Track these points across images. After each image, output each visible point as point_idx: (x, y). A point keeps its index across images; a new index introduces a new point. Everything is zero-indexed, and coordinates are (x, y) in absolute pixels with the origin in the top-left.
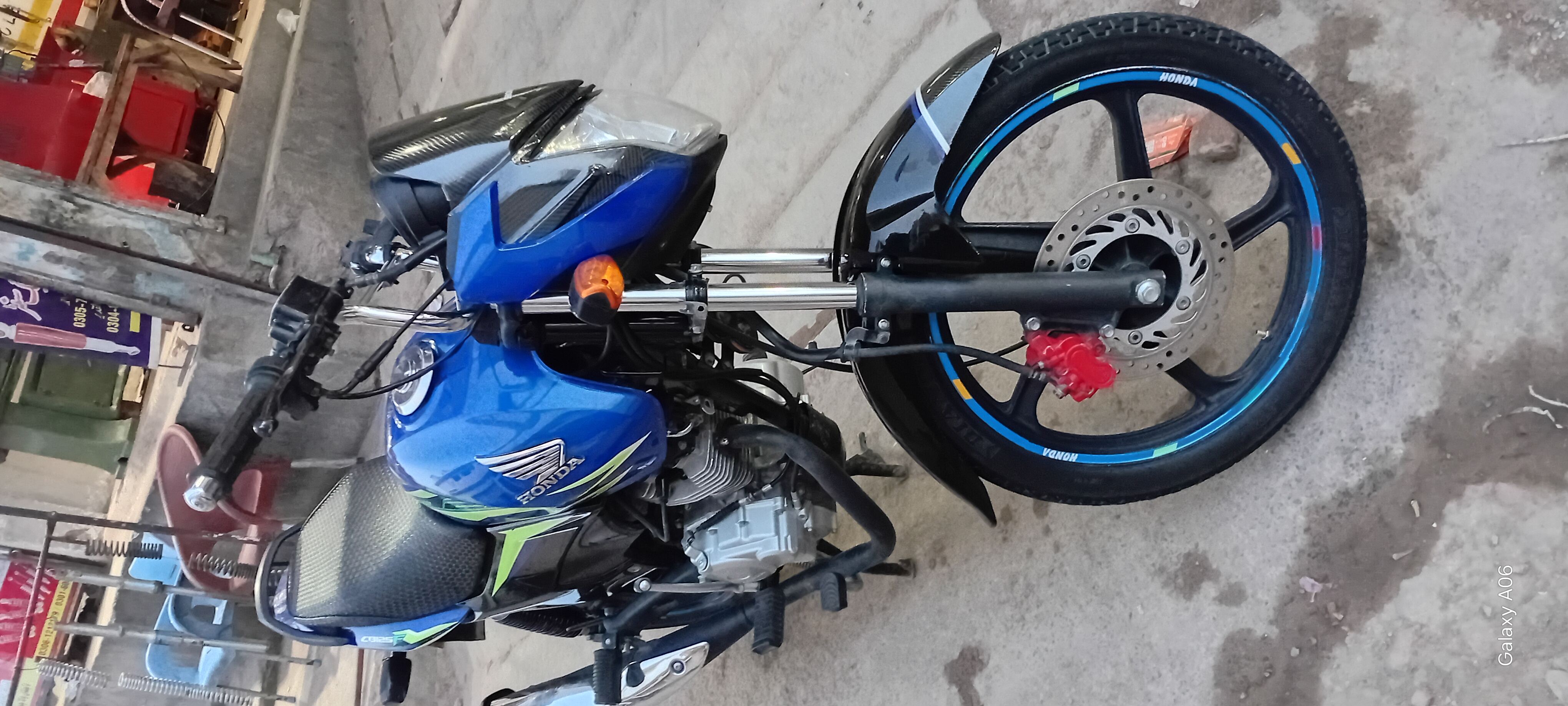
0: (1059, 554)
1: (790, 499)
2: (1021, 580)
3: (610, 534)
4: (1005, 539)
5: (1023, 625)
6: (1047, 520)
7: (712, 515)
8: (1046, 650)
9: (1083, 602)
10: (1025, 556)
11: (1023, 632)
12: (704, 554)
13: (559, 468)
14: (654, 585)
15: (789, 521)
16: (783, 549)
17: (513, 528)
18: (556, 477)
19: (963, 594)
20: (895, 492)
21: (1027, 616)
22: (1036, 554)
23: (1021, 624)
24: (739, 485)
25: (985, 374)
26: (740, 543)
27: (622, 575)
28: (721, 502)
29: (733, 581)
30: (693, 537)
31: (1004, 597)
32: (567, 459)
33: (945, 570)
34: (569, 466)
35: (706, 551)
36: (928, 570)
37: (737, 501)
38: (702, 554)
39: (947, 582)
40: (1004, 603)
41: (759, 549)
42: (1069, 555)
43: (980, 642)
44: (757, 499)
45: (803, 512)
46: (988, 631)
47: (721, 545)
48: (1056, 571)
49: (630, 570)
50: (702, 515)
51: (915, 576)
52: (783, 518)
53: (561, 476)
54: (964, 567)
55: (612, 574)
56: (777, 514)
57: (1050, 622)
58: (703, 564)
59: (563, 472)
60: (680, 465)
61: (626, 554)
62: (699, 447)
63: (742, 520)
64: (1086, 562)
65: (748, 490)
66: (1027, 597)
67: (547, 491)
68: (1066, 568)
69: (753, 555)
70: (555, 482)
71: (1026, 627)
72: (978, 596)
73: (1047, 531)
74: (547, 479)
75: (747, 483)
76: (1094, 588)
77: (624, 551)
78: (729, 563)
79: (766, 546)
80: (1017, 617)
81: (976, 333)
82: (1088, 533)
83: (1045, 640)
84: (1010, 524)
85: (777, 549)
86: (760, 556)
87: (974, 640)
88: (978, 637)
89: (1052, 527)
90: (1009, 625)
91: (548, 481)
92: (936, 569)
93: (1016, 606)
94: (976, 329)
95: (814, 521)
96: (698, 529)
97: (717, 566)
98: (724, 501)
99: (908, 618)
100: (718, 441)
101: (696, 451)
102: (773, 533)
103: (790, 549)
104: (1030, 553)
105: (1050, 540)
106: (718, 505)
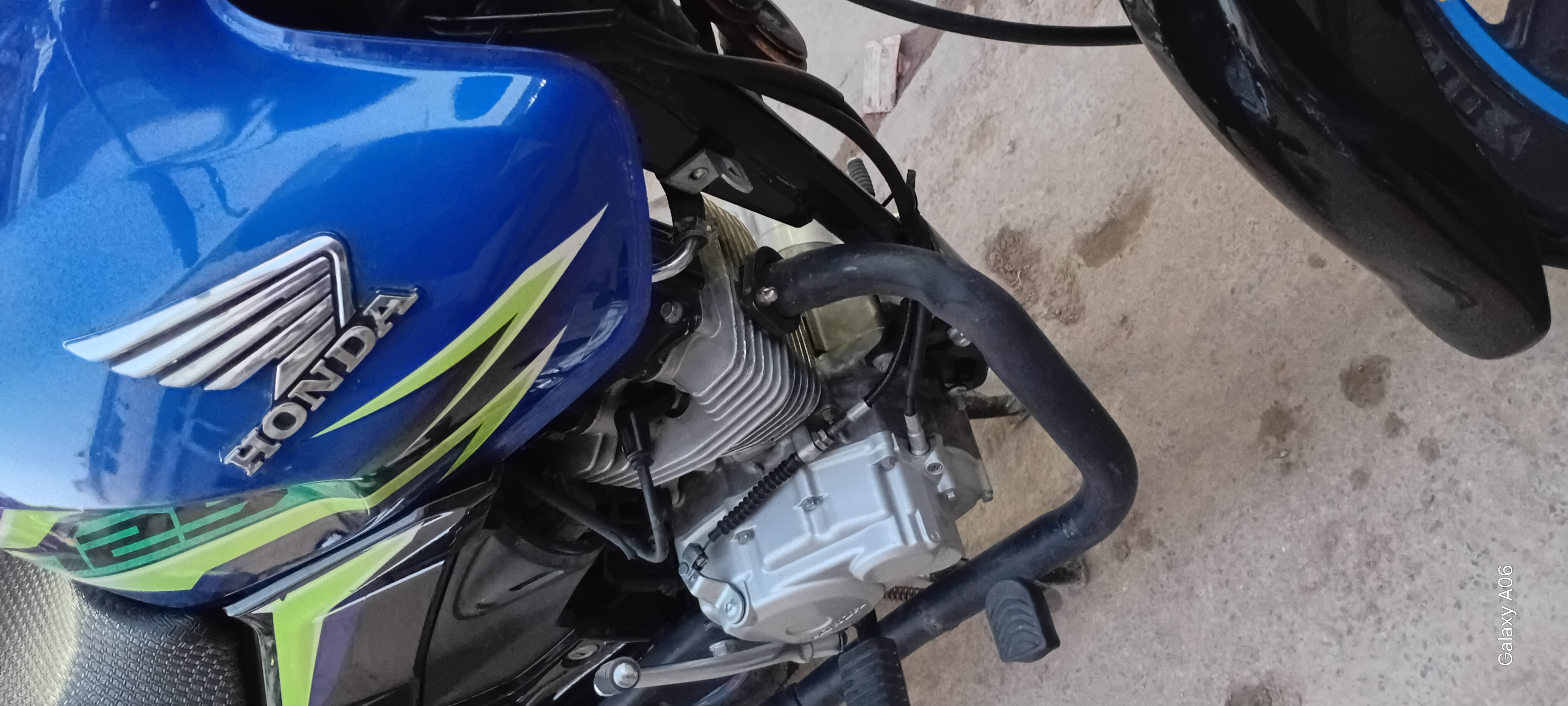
0: (1441, 464)
1: (902, 434)
2: (1350, 536)
3: (524, 570)
4: (1287, 467)
5: (1379, 621)
6: (1386, 407)
7: (736, 501)
8: (1456, 659)
9: (1529, 543)
10: (1348, 487)
11: (1384, 634)
12: (734, 587)
13: (340, 332)
14: (644, 673)
15: (910, 481)
16: (913, 541)
17: (282, 595)
18: (333, 364)
19: (1206, 591)
20: (1011, 444)
21: (1383, 602)
22: (1377, 476)
23: (1372, 619)
24: (795, 419)
25: (1156, 192)
26: (813, 546)
27: (558, 669)
28: (752, 469)
29: (793, 640)
30: (703, 555)
31: (1312, 576)
32: (357, 298)
33: (1154, 555)
34: (369, 322)
35: (737, 579)
36: (1115, 564)
37: (794, 455)
38: (727, 587)
39: (1163, 577)
40: (1315, 588)
41: (860, 550)
42: (1466, 460)
43: (1270, 673)
44: (834, 445)
45: (933, 458)
46: (1292, 650)
47: (769, 559)
48: (1440, 496)
49: (572, 656)
50: (710, 509)
51: (1088, 582)
52: (895, 476)
53: (351, 363)
54: (1200, 539)
55: (539, 669)
56: (881, 469)
57: (1451, 601)
58: (735, 611)
59: (353, 345)
60: (667, 374)
61: (563, 621)
62: (709, 316)
63: (809, 495)
64: (1519, 465)
65: (813, 426)
66: (1372, 564)
67: (315, 420)
68: (1466, 485)
69: (842, 570)
70: (334, 382)
71: (1388, 624)
72: (1247, 588)
73: (1394, 426)
74: (306, 375)
75: (808, 411)
76: (1553, 509)
77: (556, 615)
78: (791, 597)
79: (873, 542)
80: (1359, 607)
81: (1119, 131)
82: (1504, 405)
83: (1447, 639)
84: (1292, 437)
85: (899, 543)
86: (859, 569)
87: (1256, 673)
88: (1264, 665)
89: (1406, 415)
90: (1341, 626)
91: (313, 384)
92: (1132, 558)
93: (1349, 589)
94: (1118, 124)
95: (955, 478)
96: (713, 535)
97: (766, 607)
98: (760, 466)
99: (1091, 659)
100: (753, 296)
101: (703, 329)
102: (882, 511)
103: (926, 538)
104: (1361, 478)
105: (1407, 442)
106: (747, 478)
